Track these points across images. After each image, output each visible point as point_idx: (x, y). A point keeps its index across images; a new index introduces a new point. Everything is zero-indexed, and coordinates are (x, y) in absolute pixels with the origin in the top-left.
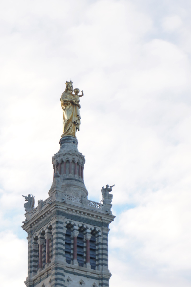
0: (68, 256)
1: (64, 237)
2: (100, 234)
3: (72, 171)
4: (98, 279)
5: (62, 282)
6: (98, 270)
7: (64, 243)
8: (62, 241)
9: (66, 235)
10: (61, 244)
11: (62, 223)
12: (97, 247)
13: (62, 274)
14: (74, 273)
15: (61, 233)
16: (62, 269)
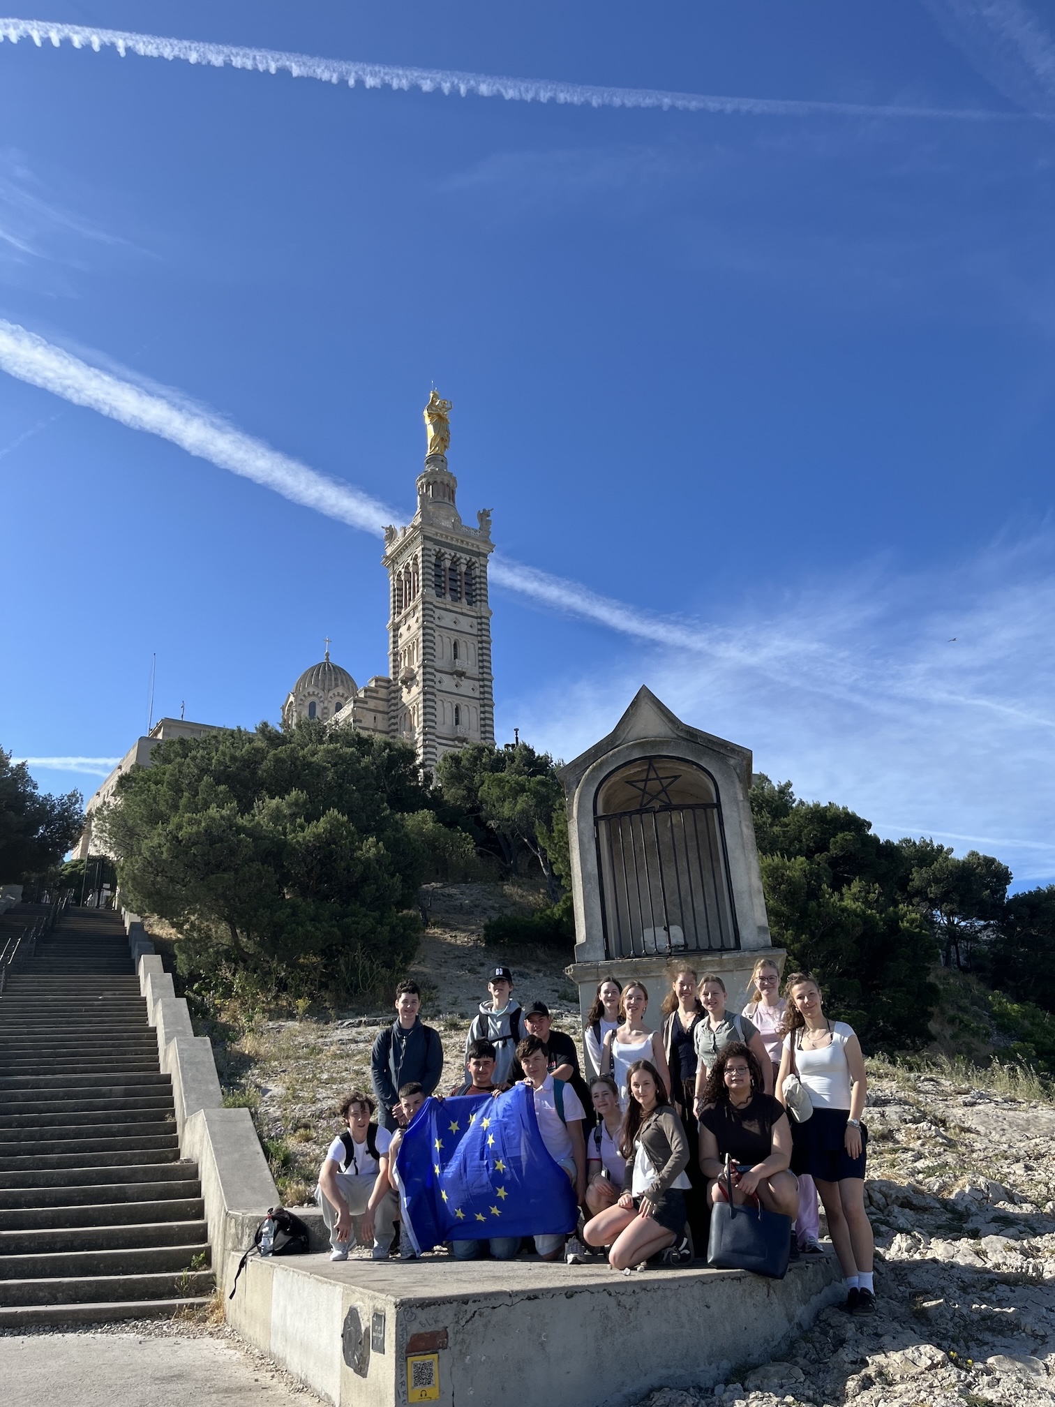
0: (439, 590)
1: (433, 567)
2: (477, 565)
3: (441, 494)
4: (477, 618)
5: (432, 619)
6: (476, 606)
7: (433, 573)
8: (430, 571)
9: (435, 565)
10: (430, 574)
11: (430, 550)
12: (474, 582)
13: (432, 610)
14: (446, 610)
15: (430, 562)
16: (431, 603)
